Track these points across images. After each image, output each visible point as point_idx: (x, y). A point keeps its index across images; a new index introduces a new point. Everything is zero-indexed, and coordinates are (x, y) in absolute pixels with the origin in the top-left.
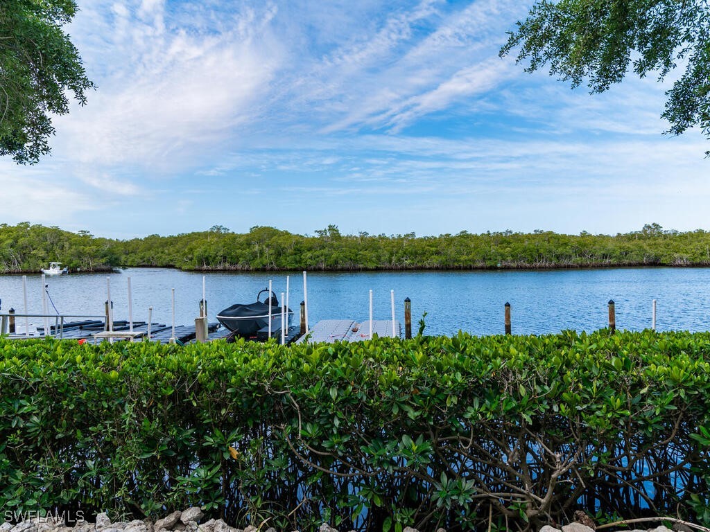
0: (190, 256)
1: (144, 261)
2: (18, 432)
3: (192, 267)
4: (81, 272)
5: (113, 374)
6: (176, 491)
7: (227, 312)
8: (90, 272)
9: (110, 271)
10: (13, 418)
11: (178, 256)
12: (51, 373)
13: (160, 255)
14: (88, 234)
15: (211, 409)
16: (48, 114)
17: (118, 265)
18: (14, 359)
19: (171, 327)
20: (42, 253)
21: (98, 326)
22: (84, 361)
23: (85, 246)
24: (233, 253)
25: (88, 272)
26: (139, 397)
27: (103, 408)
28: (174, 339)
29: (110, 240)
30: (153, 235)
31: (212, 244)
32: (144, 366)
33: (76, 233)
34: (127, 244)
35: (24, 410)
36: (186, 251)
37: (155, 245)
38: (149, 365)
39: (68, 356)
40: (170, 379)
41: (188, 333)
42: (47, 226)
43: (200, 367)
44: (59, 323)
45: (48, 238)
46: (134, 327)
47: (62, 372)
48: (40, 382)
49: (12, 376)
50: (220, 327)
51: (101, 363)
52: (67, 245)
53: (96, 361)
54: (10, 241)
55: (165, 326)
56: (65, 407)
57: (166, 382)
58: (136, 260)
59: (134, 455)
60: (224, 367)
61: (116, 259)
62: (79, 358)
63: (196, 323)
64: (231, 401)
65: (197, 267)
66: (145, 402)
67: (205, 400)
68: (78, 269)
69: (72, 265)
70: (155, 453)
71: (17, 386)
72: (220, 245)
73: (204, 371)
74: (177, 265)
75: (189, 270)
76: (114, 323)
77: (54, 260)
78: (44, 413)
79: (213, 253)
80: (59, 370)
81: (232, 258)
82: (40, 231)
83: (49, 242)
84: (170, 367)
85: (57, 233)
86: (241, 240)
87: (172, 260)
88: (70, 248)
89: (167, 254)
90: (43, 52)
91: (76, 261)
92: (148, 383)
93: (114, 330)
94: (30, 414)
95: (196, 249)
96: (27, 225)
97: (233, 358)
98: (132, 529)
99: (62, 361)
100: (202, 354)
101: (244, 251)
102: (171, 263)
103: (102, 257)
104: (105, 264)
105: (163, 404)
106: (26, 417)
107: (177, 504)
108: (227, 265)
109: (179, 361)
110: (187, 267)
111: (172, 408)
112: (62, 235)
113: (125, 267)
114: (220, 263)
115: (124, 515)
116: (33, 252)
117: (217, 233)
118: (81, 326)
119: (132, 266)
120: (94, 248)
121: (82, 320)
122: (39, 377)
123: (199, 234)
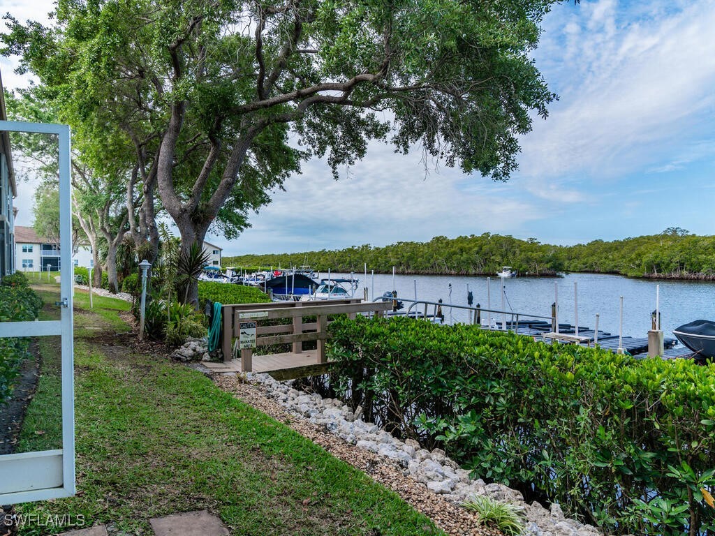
0: (637, 262)
1: (586, 267)
2: (490, 407)
3: (639, 274)
4: (529, 276)
5: (569, 375)
6: (632, 513)
7: (688, 328)
8: (536, 275)
9: (554, 276)
10: (486, 394)
11: (624, 262)
12: (515, 364)
13: (603, 260)
14: (536, 241)
15: (678, 437)
16: (516, 136)
17: (561, 270)
18: (487, 346)
19: (618, 337)
20: (498, 259)
21: (545, 327)
22: (541, 357)
23: (532, 252)
24: (693, 260)
25: (534, 276)
26: (594, 403)
27: (559, 405)
28: (622, 349)
29: (555, 246)
30: (596, 241)
31: (665, 249)
32: (598, 374)
33: (526, 240)
34: (570, 250)
35: (495, 390)
36: (633, 256)
37: (599, 251)
38: (604, 373)
39: (527, 351)
40: (629, 392)
41: (637, 345)
42: (503, 235)
43: (663, 387)
44: (515, 320)
45: (504, 245)
46: (579, 331)
47: (523, 364)
48: (506, 370)
49: (486, 360)
50: (676, 344)
51: (556, 363)
52: (518, 252)
53: (552, 360)
54: (476, 249)
55: (610, 334)
56: (526, 396)
57: (623, 395)
58: (579, 265)
59: (588, 460)
60: (697, 393)
61: (560, 264)
62: (537, 354)
63: (649, 336)
64: (705, 434)
65: (646, 274)
66: (600, 409)
67: (670, 425)
68: (527, 273)
69: (521, 269)
70: (609, 465)
71: (489, 369)
72: (676, 249)
73: (669, 392)
74: (623, 271)
75: (637, 278)
76: (559, 325)
77: (507, 265)
78: (509, 397)
79: (666, 260)
80: (521, 362)
81: (691, 265)
82: (497, 239)
83: (504, 249)
84: (629, 379)
85: (510, 241)
86: (706, 243)
87: (616, 267)
88: (520, 254)
89: (613, 259)
90: (515, 82)
91: (525, 266)
92: (604, 391)
93: (560, 332)
94: (498, 395)
95: (644, 254)
96: (488, 234)
97: (708, 385)
98: (586, 533)
99: (524, 355)
100: (665, 372)
101: (709, 257)
102: (616, 269)
103: (547, 263)
104: (549, 269)
105: (619, 416)
106: (496, 396)
107: (633, 527)
108: (685, 273)
109: (637, 374)
110: (634, 274)
111: (630, 424)
112: (514, 242)
113: (568, 272)
114: (675, 270)
115: (576, 514)
116: (492, 258)
117: (672, 236)
118: (530, 325)
119: (574, 272)
120: (540, 254)
121: (531, 319)
122: (506, 365)
123: (649, 238)
